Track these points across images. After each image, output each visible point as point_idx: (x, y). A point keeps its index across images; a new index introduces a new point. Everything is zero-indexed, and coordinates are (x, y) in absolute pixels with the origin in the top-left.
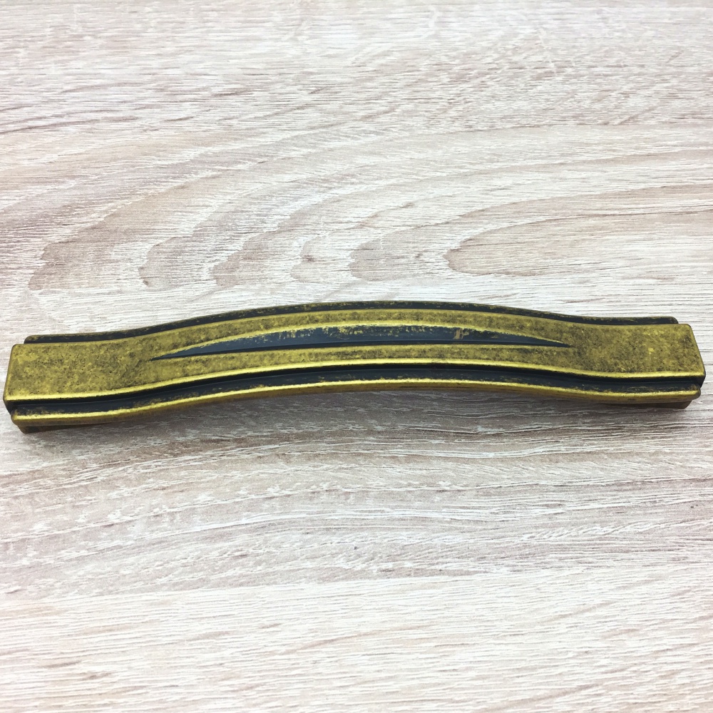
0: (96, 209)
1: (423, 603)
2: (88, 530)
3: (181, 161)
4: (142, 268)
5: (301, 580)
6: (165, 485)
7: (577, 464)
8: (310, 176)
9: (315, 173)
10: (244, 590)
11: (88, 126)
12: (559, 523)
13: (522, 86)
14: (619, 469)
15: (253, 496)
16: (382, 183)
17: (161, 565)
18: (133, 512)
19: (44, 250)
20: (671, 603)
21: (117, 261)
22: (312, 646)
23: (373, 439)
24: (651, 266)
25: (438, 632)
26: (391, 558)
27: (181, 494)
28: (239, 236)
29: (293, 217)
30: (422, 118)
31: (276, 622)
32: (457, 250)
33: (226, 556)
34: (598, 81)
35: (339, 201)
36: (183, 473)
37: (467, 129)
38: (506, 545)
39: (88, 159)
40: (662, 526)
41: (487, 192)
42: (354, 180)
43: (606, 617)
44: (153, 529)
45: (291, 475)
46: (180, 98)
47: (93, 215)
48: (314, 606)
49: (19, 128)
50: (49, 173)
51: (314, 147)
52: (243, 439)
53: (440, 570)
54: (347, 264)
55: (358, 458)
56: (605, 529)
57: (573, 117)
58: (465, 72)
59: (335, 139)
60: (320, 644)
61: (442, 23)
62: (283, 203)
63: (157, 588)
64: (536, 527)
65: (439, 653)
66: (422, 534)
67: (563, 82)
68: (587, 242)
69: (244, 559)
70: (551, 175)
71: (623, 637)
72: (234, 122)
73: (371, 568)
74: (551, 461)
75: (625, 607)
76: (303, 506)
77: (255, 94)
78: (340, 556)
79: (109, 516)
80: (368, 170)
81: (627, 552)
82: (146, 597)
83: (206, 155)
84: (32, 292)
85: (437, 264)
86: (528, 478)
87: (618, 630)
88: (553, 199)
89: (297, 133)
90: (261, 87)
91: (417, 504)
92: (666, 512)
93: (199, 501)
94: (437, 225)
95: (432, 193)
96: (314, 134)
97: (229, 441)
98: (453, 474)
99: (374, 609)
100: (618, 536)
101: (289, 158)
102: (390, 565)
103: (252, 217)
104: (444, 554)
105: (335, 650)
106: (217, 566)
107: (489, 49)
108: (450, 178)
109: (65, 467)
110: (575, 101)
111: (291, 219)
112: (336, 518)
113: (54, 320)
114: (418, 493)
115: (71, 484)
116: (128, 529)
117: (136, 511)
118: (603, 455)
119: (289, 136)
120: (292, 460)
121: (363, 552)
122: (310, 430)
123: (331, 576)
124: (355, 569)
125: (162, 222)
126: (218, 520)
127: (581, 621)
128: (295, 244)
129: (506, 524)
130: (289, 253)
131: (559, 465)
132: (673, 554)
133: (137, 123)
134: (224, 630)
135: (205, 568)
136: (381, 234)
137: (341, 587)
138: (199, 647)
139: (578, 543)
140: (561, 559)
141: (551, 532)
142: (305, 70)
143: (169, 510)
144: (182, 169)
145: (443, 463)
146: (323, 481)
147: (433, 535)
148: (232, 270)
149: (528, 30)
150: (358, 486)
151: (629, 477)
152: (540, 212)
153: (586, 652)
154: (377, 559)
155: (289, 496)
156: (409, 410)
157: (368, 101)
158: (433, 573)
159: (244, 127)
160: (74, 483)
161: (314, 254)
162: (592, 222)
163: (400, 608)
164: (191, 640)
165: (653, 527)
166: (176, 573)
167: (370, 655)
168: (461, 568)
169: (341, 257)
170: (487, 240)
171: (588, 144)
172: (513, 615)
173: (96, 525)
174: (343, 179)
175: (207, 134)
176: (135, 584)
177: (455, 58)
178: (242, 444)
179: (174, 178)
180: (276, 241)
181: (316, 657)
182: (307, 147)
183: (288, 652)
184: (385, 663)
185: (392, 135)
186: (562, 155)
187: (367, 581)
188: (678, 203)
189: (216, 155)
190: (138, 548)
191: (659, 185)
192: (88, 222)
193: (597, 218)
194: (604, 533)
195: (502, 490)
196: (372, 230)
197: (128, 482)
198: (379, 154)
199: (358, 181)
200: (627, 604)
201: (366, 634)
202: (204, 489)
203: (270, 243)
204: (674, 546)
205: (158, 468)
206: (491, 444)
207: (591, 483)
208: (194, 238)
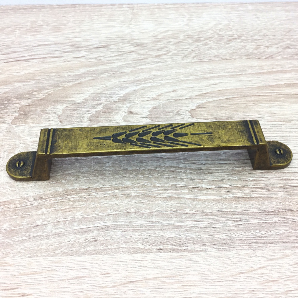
0: (42, 92)
1: (176, 265)
2: (27, 228)
3: (79, 73)
4: (59, 116)
5: (121, 253)
6: (62, 208)
7: (248, 202)
8: (132, 79)
9: (135, 78)
10: (94, 257)
11: (42, 60)
12: (240, 229)
13: (223, 44)
14: (267, 205)
15: (101, 214)
16: (163, 82)
17: (58, 244)
18: (48, 220)
19: (19, 108)
20: (293, 268)
21: (49, 113)
22: (124, 284)
23: (156, 189)
24: (280, 116)
25: (183, 279)
26: (162, 243)
27: (69, 212)
28: (101, 103)
29: (125, 96)
30: (180, 56)
31: (108, 272)
32: (195, 109)
33: (87, 241)
34: (256, 41)
35: (144, 89)
36: (71, 203)
37: (200, 61)
38: (215, 239)
39: (41, 73)
40: (288, 231)
41: (207, 86)
42: (151, 81)
43: (262, 274)
44: (55, 228)
45: (119, 205)
46: (80, 49)
47: (41, 95)
48: (126, 265)
49: (14, 60)
50: (24, 78)
51: (135, 68)
52: (98, 189)
53: (185, 250)
54: (147, 115)
55: (149, 198)
56: (261, 232)
57: (245, 56)
58: (199, 38)
59: (144, 64)
60: (128, 283)
61: (190, 20)
62: (121, 90)
63: (55, 255)
64: (229, 231)
65: (183, 289)
66: (177, 233)
67: (241, 42)
68: (251, 106)
69: (96, 242)
70: (235, 79)
71: (270, 284)
72: (102, 58)
73: (153, 248)
74: (236, 200)
75: (272, 269)
76: (123, 219)
77: (111, 47)
78: (139, 242)
79: (37, 222)
80: (157, 77)
81: (272, 243)
82: (50, 259)
83: (90, 71)
84: (13, 125)
85: (185, 115)
86: (226, 208)
87: (268, 280)
88: (236, 89)
89: (127, 62)
90: (114, 45)
91: (174, 219)
92: (290, 225)
93: (77, 215)
94: (186, 99)
95: (184, 86)
96: (135, 63)
97: (92, 189)
98: (191, 206)
99: (154, 267)
100: (268, 236)
101: (124, 72)
102: (162, 247)
103: (107, 96)
104: (186, 242)
105: (135, 286)
106: (83, 245)
107: (209, 29)
108: (192, 80)
109: (20, 200)
110: (246, 49)
111: (124, 96)
112: (138, 224)
113: (21, 137)
114: (175, 214)
115: (21, 207)
116: (45, 228)
117: (49, 220)
118: (260, 198)
119: (124, 63)
120: (119, 198)
121: (149, 240)
122: (128, 185)
123: (134, 251)
124: (146, 248)
125: (69, 98)
126: (85, 224)
127: (251, 276)
128: (125, 106)
129: (215, 229)
130: (122, 110)
131: (240, 202)
132: (293, 245)
133: (62, 59)
134: (84, 275)
135: (78, 246)
136: (162, 103)
137: (139, 256)
138: (72, 283)
139: (249, 238)
140: (241, 246)
141: (236, 233)
142: (133, 38)
143: (63, 220)
144: (79, 76)
145: (187, 201)
146: (132, 208)
147: (181, 233)
148: (98, 117)
149: (226, 22)
150: (148, 210)
151: (272, 208)
152: (231, 94)
153: (253, 291)
154: (155, 244)
155: (117, 214)
156: (172, 177)
157: (158, 49)
158: (181, 251)
159: (106, 60)
160: (23, 207)
161: (132, 110)
162: (253, 98)
163: (166, 267)
164: (69, 280)
165: (284, 232)
166: (65, 248)
167: (151, 289)
168: (194, 249)
169: (144, 112)
170: (208, 105)
171: (251, 67)
172: (218, 272)
173: (31, 226)
174: (146, 80)
175: (91, 63)
176: (46, 253)
177: (195, 33)
178: (98, 191)
179: (76, 80)
180: (117, 105)
181: (126, 289)
182: (132, 68)
183: (113, 287)
184: (158, 293)
185: (167, 63)
186: (240, 71)
187: (151, 254)
188: (292, 90)
189: (94, 71)
190: (48, 237)
191: (283, 83)
192: (39, 97)
193: (256, 97)
194: (261, 234)
195: (214, 213)
196: (158, 101)
197: (46, 207)
198: (162, 70)
199: (153, 81)
200: (272, 268)
201: (149, 279)
202: (79, 211)
203: (114, 106)
204: (294, 241)
205: (60, 201)
206: (208, 192)
207: (255, 211)
208: (82, 104)
